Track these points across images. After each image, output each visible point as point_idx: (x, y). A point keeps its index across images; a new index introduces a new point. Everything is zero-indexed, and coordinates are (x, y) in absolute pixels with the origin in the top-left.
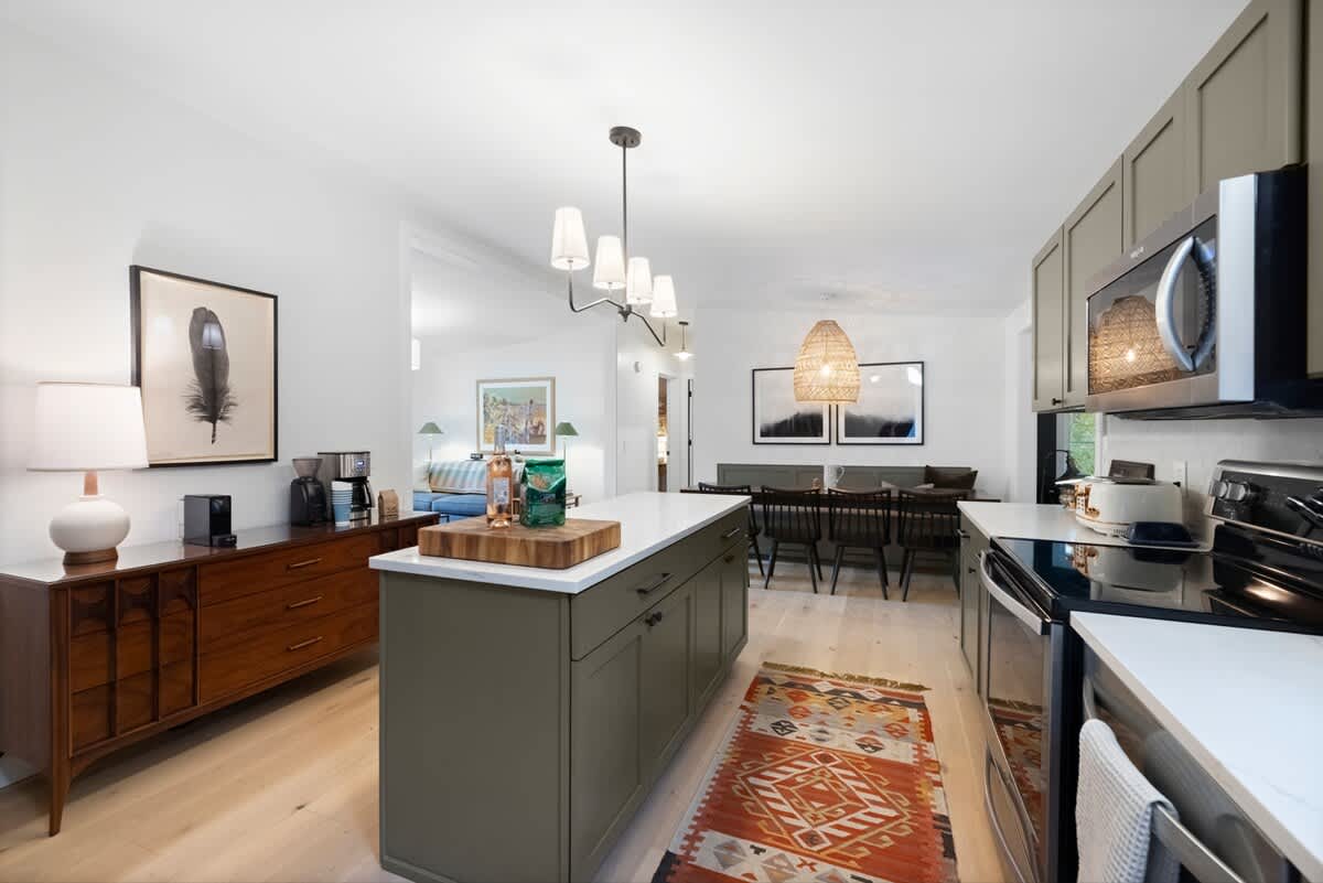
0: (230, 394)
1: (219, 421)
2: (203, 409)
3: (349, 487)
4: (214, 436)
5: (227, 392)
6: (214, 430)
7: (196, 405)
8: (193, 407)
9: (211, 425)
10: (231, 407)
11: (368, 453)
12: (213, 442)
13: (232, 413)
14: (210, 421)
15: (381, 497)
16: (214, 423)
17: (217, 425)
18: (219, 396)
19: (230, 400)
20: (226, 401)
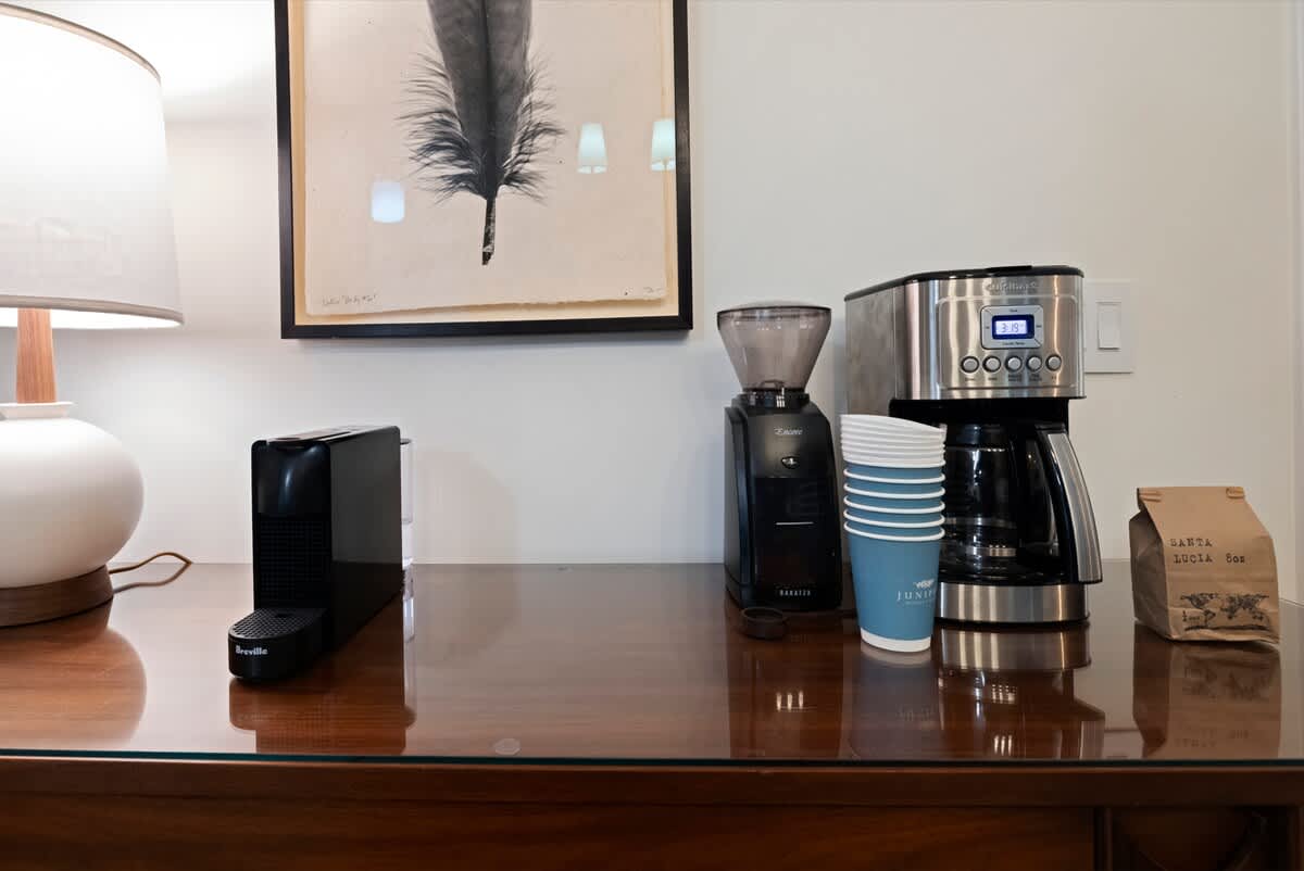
0: (535, 96)
1: (503, 189)
2: (461, 151)
3: (925, 445)
4: (488, 239)
5: (528, 88)
6: (489, 220)
7: (442, 142)
8: (433, 148)
9: (481, 202)
10: (541, 141)
11: (1075, 272)
12: (486, 257)
13: (541, 160)
14: (478, 190)
15: (1143, 522)
16: (491, 197)
17: (498, 201)
18: (504, 103)
19: (538, 116)
20: (524, 120)
